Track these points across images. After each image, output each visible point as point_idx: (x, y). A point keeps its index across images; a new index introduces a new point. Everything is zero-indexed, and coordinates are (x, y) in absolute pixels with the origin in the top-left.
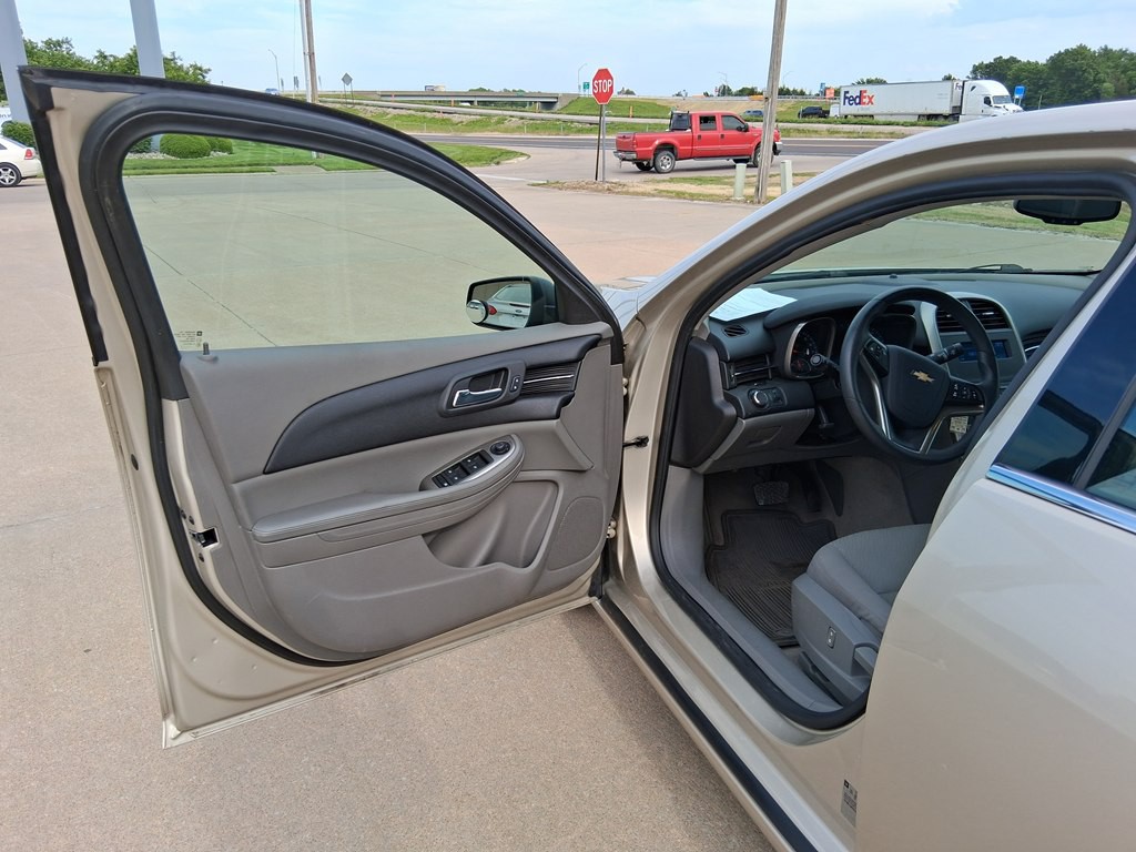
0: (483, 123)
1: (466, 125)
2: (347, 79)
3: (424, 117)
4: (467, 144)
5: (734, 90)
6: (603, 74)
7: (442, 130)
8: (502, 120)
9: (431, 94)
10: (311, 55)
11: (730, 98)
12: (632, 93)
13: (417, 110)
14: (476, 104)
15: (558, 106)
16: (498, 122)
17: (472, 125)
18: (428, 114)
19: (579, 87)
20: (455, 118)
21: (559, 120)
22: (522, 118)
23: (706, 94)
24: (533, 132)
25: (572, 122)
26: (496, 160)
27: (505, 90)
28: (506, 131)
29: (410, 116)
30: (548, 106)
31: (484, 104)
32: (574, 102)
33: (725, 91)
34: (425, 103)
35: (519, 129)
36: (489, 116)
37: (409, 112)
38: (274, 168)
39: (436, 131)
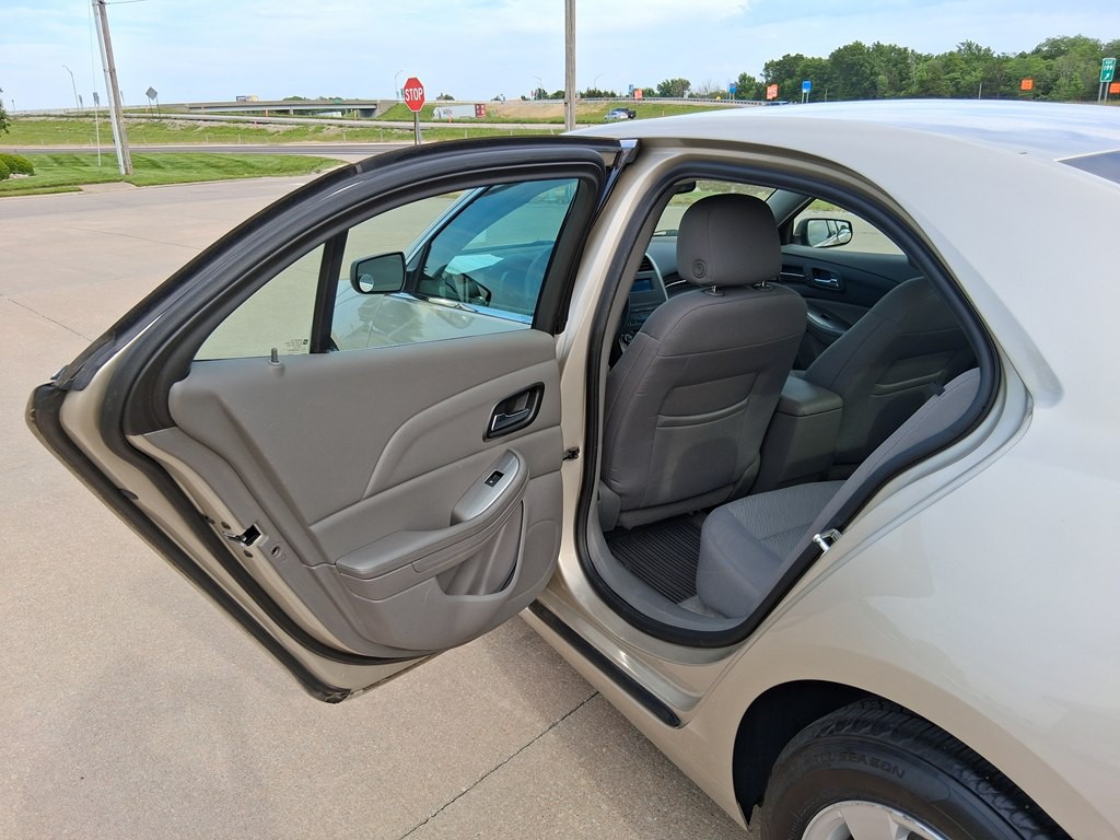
0: (301, 132)
1: (283, 135)
2: (151, 93)
3: (238, 129)
4: (284, 154)
5: (550, 93)
6: (413, 83)
7: (257, 141)
8: (320, 129)
9: (244, 106)
10: (112, 72)
11: (546, 101)
12: (451, 98)
13: (229, 122)
14: (292, 113)
15: (377, 113)
16: (315, 131)
17: (289, 135)
18: (242, 126)
19: (398, 93)
20: (271, 128)
21: (378, 127)
22: (340, 126)
23: (523, 98)
24: (352, 140)
25: (392, 128)
26: (316, 169)
27: (322, 98)
28: (325, 139)
29: (222, 128)
30: (367, 113)
31: (301, 113)
32: (392, 109)
33: (541, 95)
34: (237, 113)
35: (338, 137)
36: (306, 125)
37: (221, 124)
38: (81, 187)
39: (251, 142)
